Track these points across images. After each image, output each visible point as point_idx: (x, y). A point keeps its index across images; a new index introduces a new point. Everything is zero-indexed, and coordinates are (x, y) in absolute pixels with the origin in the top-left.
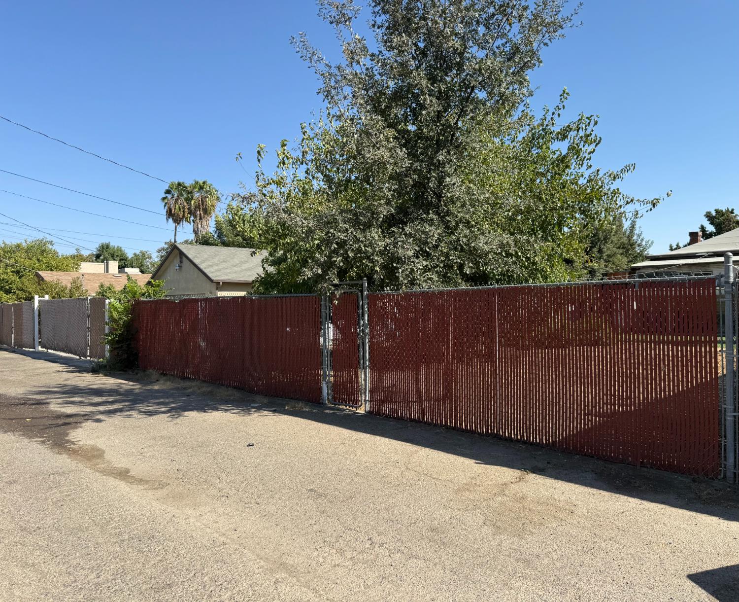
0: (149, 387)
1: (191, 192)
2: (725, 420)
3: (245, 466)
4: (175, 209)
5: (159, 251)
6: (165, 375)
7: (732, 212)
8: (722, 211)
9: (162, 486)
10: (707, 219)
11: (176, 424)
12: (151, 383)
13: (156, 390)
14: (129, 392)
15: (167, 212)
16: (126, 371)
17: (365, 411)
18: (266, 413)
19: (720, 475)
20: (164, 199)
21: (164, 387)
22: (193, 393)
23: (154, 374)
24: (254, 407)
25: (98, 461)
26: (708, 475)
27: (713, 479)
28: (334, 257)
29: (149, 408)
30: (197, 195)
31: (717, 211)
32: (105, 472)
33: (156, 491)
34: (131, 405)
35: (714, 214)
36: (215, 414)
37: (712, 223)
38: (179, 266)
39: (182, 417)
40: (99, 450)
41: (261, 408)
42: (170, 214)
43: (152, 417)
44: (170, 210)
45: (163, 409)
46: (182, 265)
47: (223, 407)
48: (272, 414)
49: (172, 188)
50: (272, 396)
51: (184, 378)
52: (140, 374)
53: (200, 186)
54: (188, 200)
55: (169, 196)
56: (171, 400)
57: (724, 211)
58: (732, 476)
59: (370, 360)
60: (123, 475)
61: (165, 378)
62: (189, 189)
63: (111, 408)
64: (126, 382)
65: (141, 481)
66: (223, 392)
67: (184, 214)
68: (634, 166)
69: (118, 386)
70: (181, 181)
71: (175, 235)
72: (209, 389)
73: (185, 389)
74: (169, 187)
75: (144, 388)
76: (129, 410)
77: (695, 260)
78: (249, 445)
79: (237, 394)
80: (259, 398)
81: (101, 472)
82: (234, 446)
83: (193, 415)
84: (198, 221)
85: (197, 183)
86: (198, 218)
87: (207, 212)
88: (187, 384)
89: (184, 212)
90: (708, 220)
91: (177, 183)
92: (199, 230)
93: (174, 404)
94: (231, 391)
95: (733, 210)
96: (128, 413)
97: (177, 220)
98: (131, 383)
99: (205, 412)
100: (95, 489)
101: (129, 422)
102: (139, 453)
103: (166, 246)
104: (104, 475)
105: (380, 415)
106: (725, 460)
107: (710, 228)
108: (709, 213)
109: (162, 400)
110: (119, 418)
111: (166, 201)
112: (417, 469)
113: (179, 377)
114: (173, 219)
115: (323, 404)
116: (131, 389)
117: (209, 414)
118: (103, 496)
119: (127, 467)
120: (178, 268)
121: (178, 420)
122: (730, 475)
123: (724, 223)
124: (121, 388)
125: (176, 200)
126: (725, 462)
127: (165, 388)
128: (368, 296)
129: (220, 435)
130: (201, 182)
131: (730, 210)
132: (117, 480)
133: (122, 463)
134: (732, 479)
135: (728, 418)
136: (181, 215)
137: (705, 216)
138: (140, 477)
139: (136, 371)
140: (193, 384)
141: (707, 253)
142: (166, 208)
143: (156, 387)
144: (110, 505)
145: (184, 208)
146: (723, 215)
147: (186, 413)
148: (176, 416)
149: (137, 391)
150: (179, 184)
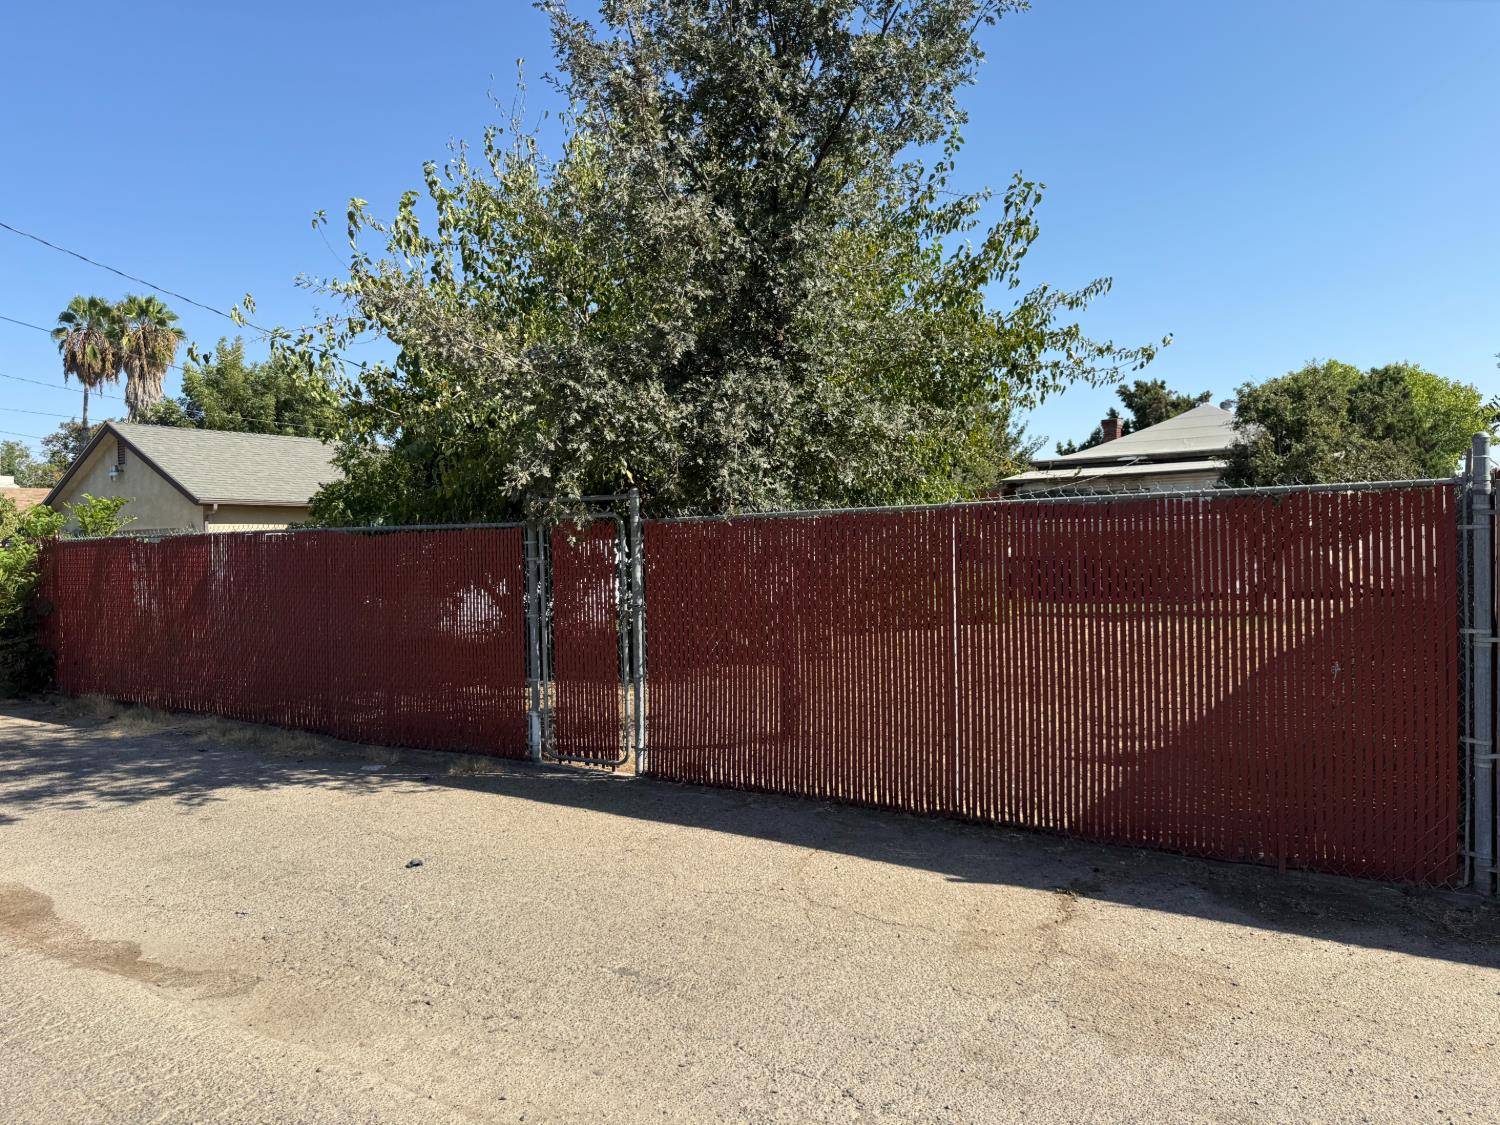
0: (99, 734)
1: (120, 320)
2: (1472, 768)
3: (429, 919)
4: (84, 354)
5: (47, 442)
6: (128, 704)
7: (1162, 387)
8: (1146, 384)
9: (241, 986)
10: (1121, 398)
11: (206, 820)
12: (98, 724)
13: (117, 740)
14: (52, 749)
15: (65, 360)
16: (23, 698)
17: (637, 772)
18: (406, 785)
19: (1462, 879)
20: (59, 331)
21: (137, 732)
22: (212, 745)
23: (102, 704)
24: (372, 773)
25: (45, 925)
26: (1435, 881)
27: (1447, 888)
28: (572, 441)
29: (120, 783)
30: (133, 327)
31: (1138, 384)
32: (72, 955)
33: (234, 1000)
34: (70, 777)
35: (1132, 388)
36: (287, 791)
37: (1129, 406)
38: (117, 470)
39: (214, 803)
40: (34, 896)
41: (393, 772)
42: (72, 364)
43: (137, 807)
44: (73, 355)
45: (157, 786)
46: (124, 467)
47: (298, 775)
48: (424, 788)
49: (75, 311)
50: (402, 745)
51: (175, 710)
52: (63, 706)
53: (140, 307)
54: (114, 336)
55: (70, 327)
56: (166, 763)
57: (1149, 385)
58: (1488, 880)
59: (647, 663)
60: (126, 960)
61: (131, 712)
62: (115, 313)
63: (23, 788)
64: (37, 724)
65: (182, 976)
66: (285, 741)
67: (104, 365)
68: (1109, 282)
69: (20, 734)
70: (97, 297)
71: (85, 410)
72: (248, 734)
73: (186, 735)
74: (70, 307)
75: (87, 735)
76: (70, 791)
77: (1119, 468)
78: (413, 865)
79: (320, 745)
80: (372, 751)
81: (62, 957)
82: (374, 868)
83: (234, 797)
84: (137, 380)
85: (132, 301)
86: (137, 375)
87: (155, 362)
88: (192, 723)
89: (104, 360)
90: (1123, 400)
91: (87, 300)
92: (140, 398)
93: (179, 770)
94: (302, 739)
95: (1163, 383)
96: (69, 798)
97: (90, 377)
98: (50, 726)
99: (262, 788)
100: (68, 1009)
101: (81, 820)
102: (144, 901)
103: (63, 432)
104: (76, 966)
105: (673, 780)
106: (1472, 848)
107: (1127, 415)
108: (1125, 387)
109: (143, 763)
110: (54, 811)
111: (63, 336)
112: (835, 901)
113: (164, 708)
114: (80, 376)
115: (531, 760)
116: (55, 740)
117: (275, 792)
118: (98, 1026)
119: (128, 937)
120: (114, 474)
121: (207, 809)
122: (1483, 878)
123: (1150, 406)
124: (29, 738)
125: (87, 336)
126: (1472, 854)
127: (139, 734)
128: (643, 528)
129: (326, 842)
130: (142, 300)
131: (1159, 383)
132: (117, 977)
133: (113, 930)
134: (1488, 887)
135: (1481, 765)
136: (97, 366)
137: (1117, 392)
138: (175, 963)
139: (51, 697)
140: (203, 723)
141: (1138, 456)
142: (63, 351)
143: (116, 734)
144: (129, 1054)
145: (103, 352)
146: (1148, 391)
147: (218, 793)
148: (197, 801)
149: (71, 743)
150: (93, 303)
